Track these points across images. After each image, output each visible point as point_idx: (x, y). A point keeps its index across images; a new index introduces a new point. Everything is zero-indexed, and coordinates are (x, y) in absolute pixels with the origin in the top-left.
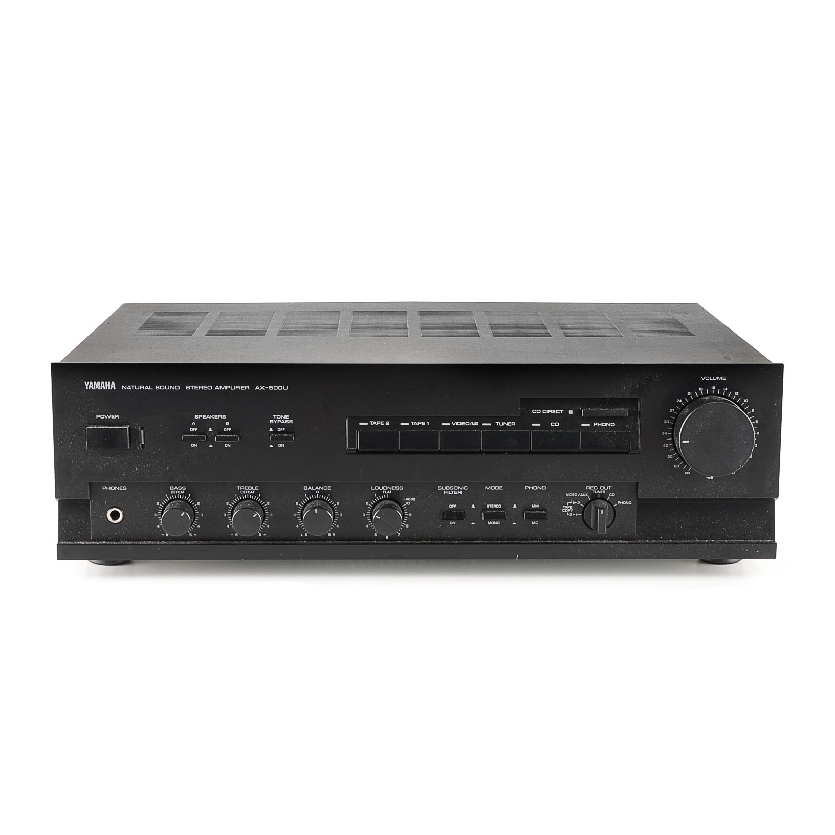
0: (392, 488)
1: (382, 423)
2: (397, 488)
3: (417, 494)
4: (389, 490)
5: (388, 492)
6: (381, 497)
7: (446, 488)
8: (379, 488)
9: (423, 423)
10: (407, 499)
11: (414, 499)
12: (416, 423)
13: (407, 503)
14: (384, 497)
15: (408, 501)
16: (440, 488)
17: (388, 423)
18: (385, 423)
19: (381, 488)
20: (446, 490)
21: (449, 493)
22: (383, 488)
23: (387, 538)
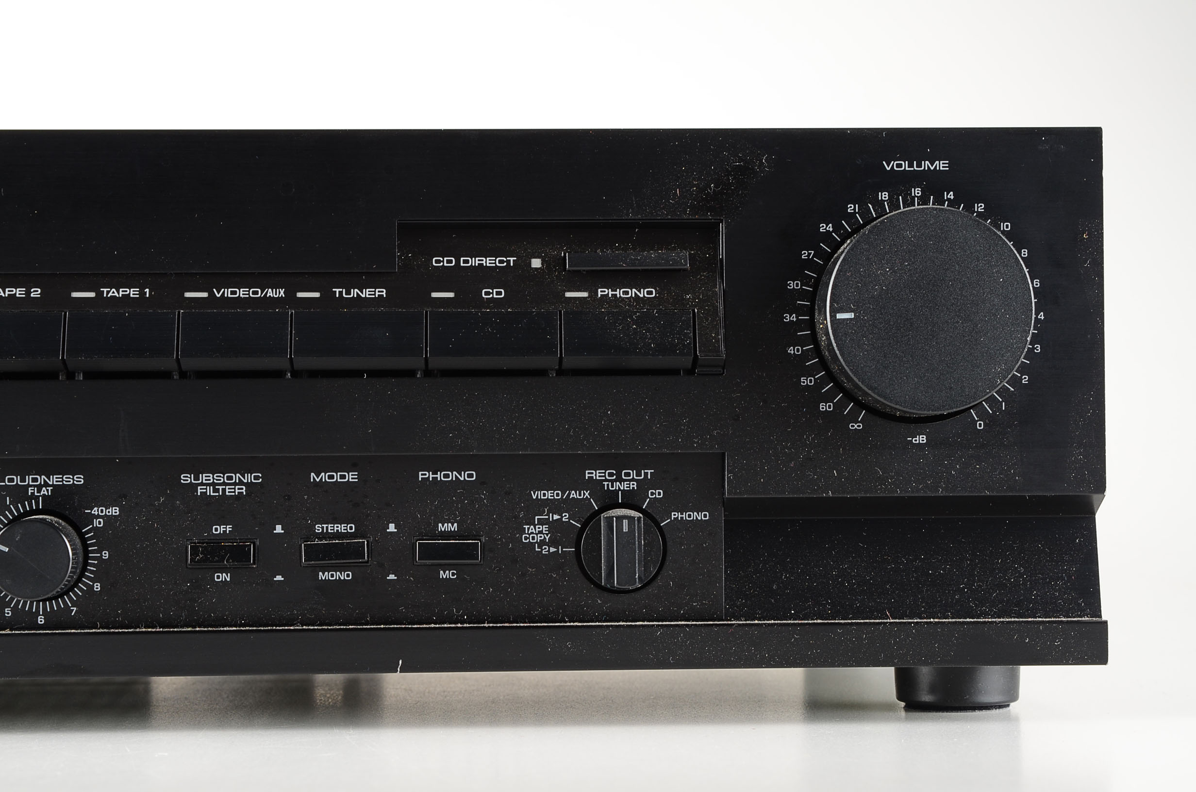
0: (55, 480)
1: (19, 292)
2: (69, 480)
3: (125, 496)
4: (46, 485)
5: (44, 491)
6: (24, 507)
7: (204, 478)
8: (17, 480)
9: (133, 293)
10: (95, 512)
11: (115, 511)
12: (113, 293)
13: (96, 523)
14: (30, 505)
15: (98, 517)
16: (186, 479)
17: (36, 293)
18: (28, 293)
19: (23, 480)
20: (202, 484)
21: (210, 491)
22: (29, 479)
23: (41, 620)
